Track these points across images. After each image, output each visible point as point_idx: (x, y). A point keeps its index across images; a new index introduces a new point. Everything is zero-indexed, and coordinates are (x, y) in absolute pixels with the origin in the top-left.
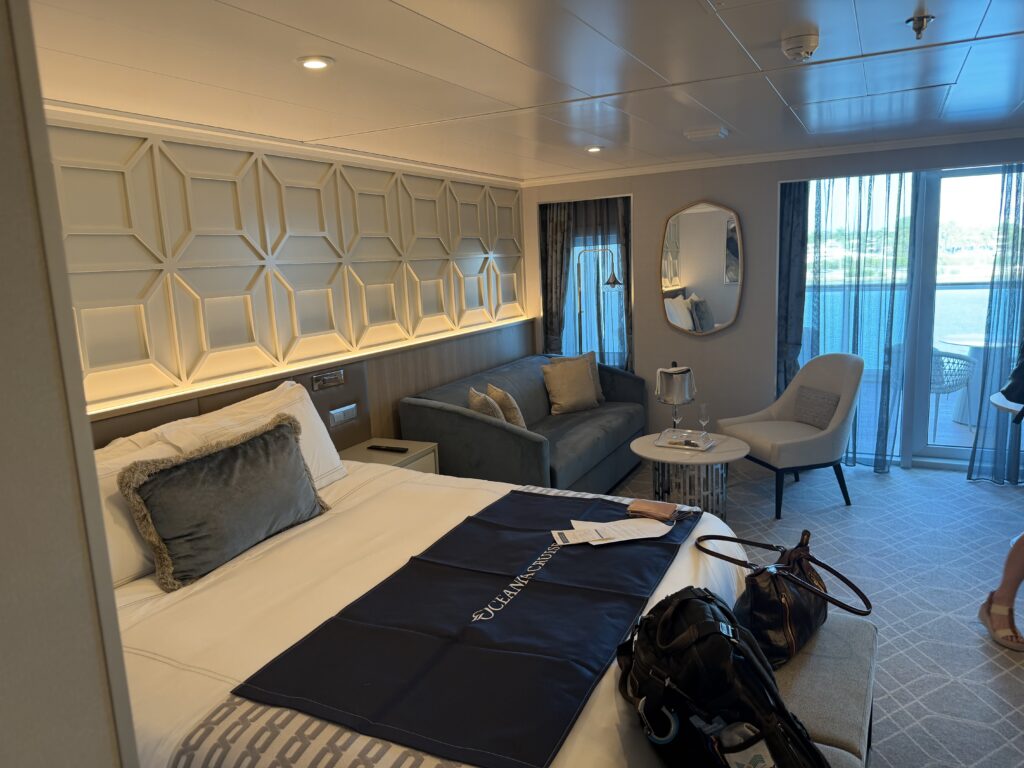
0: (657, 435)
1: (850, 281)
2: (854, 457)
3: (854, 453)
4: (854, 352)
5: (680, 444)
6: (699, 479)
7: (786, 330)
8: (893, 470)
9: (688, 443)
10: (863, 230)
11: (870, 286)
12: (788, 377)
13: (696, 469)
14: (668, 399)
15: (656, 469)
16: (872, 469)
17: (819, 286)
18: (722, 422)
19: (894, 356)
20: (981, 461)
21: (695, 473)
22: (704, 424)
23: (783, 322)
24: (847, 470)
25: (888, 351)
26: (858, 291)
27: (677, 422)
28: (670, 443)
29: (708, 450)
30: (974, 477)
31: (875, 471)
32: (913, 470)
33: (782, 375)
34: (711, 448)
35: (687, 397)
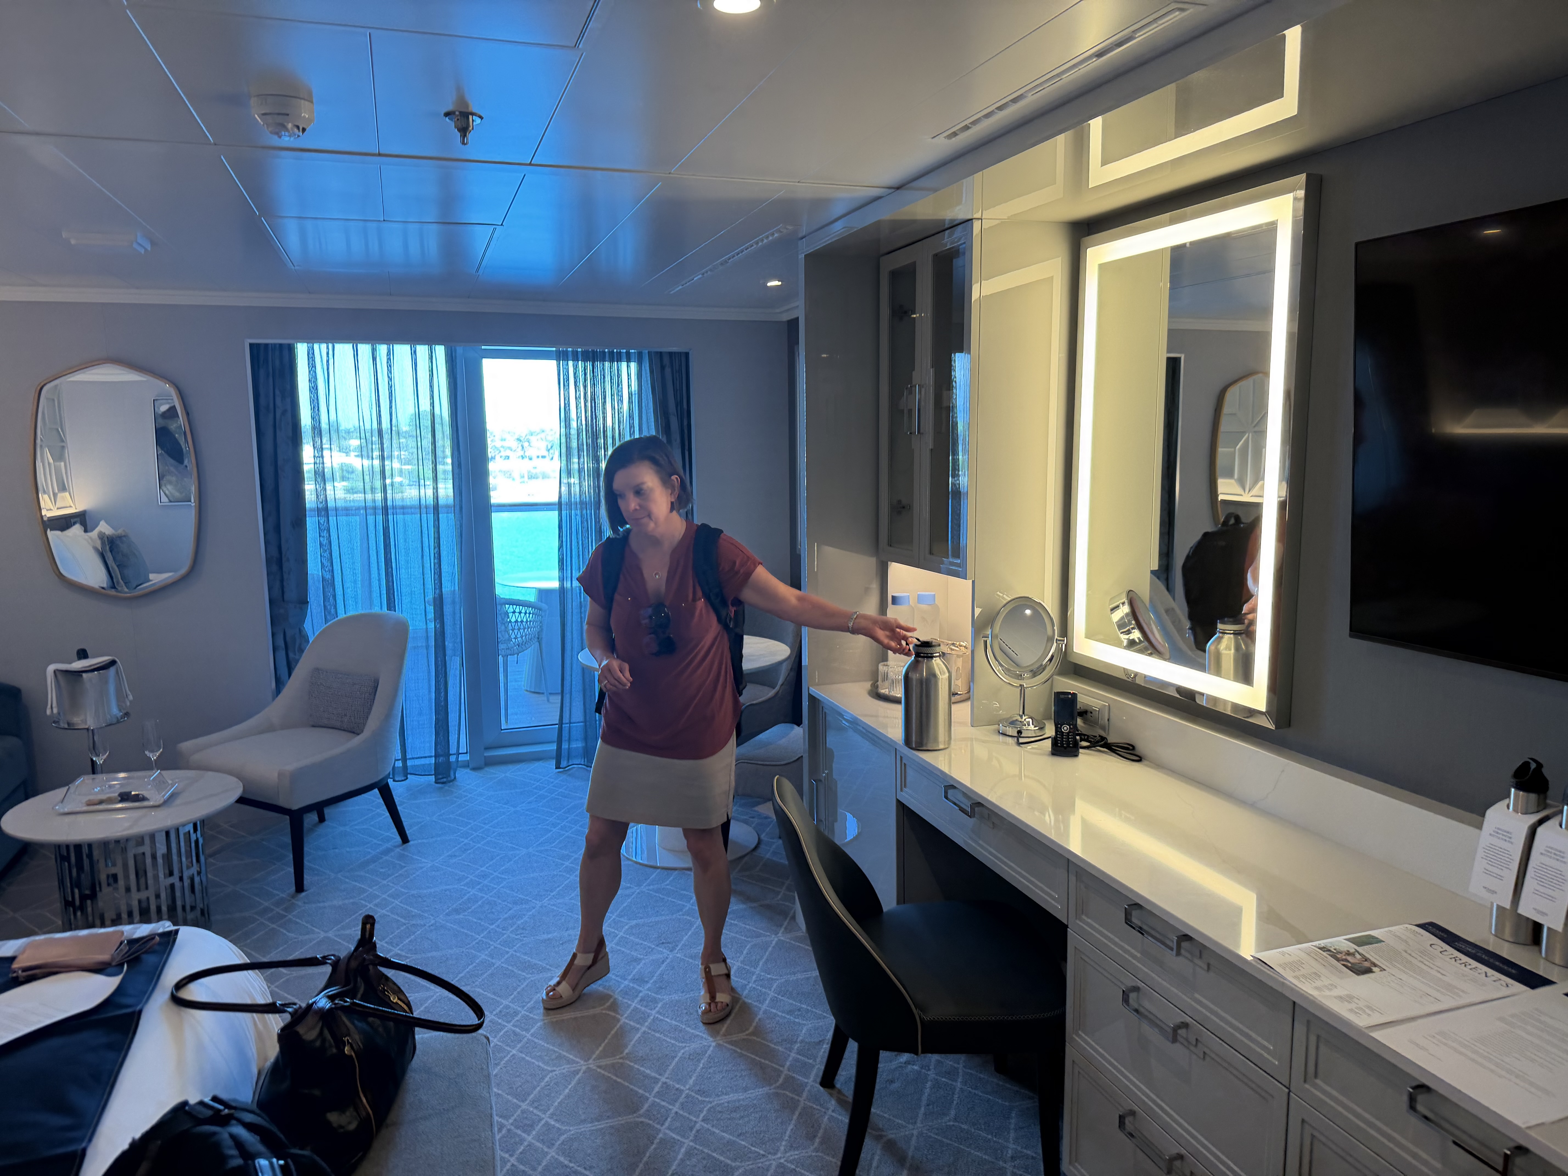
0: (60, 792)
1: (374, 501)
2: (405, 766)
3: (404, 759)
4: (389, 609)
5: (110, 801)
6: (154, 857)
7: (282, 581)
8: (462, 775)
9: (125, 797)
10: (385, 425)
11: (403, 507)
12: (291, 655)
13: (147, 841)
14: (77, 720)
15: (66, 858)
16: (432, 778)
17: (326, 509)
18: (186, 746)
19: (447, 609)
20: (569, 741)
21: (146, 849)
22: (153, 757)
23: (275, 568)
24: (397, 789)
25: (439, 602)
26: (387, 514)
27: (99, 760)
28: (90, 803)
29: (166, 803)
30: (564, 763)
31: (436, 782)
32: (487, 769)
33: (282, 654)
34: (173, 796)
35: (115, 711)
